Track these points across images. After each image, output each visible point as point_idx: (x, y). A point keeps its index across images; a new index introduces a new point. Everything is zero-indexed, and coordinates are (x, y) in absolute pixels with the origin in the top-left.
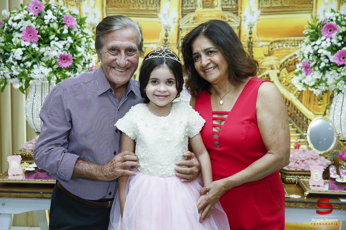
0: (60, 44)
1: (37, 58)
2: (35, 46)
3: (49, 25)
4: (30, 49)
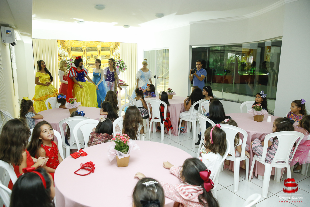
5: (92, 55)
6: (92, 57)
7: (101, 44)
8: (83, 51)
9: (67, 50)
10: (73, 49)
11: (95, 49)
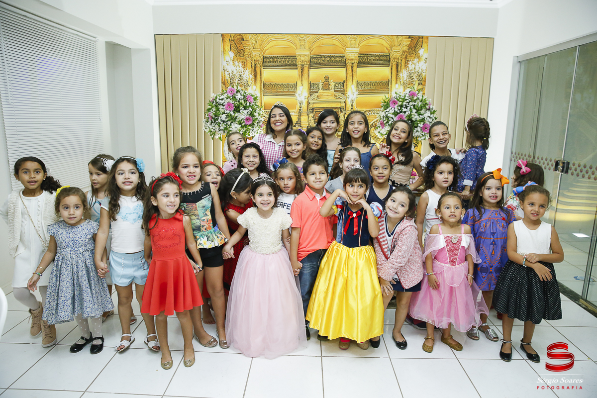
0: (246, 111)
1: (233, 119)
2: (232, 113)
3: (239, 101)
4: (229, 115)
5: (327, 78)
6: (326, 86)
7: (358, 41)
8: (299, 69)
9: (249, 64)
10: (270, 62)
11: (338, 60)
